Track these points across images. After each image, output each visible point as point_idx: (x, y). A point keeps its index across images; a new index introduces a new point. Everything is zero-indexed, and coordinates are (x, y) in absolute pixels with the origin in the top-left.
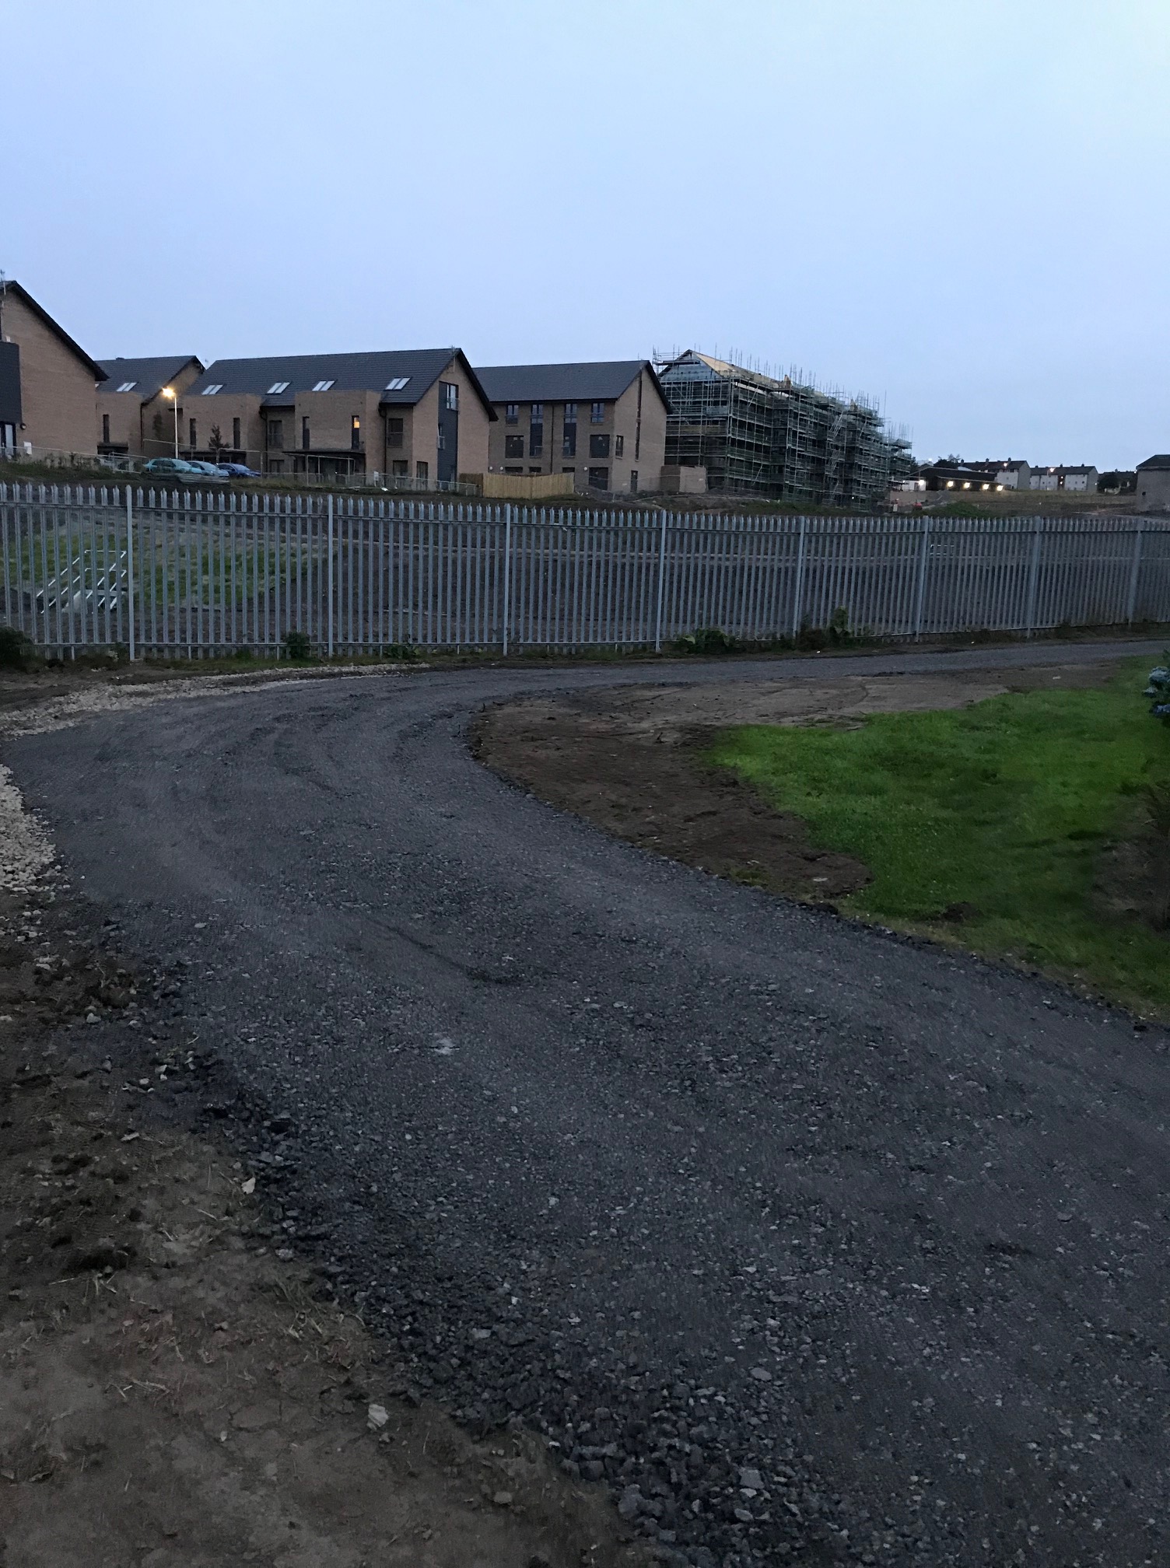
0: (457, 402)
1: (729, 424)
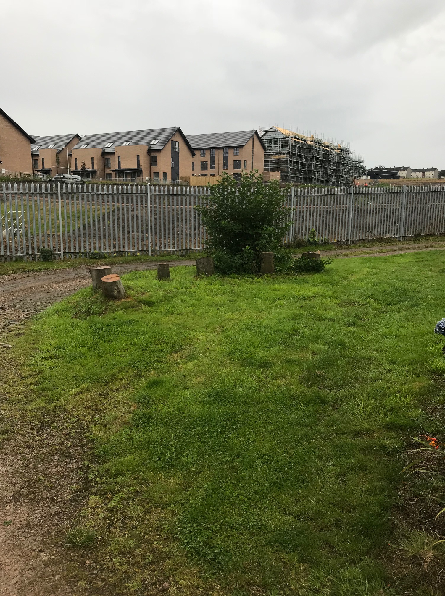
0: (179, 148)
1: (289, 155)
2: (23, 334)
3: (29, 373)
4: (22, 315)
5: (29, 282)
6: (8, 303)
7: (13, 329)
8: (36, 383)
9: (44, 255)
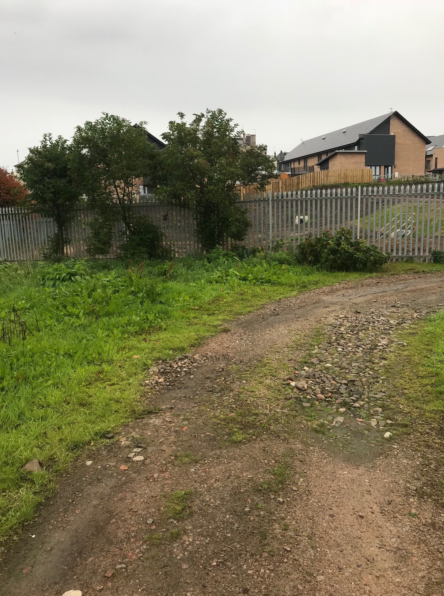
2: (417, 333)
3: (424, 374)
4: (416, 315)
5: (421, 284)
6: (401, 302)
7: (407, 327)
8: (432, 385)
9: (435, 257)
